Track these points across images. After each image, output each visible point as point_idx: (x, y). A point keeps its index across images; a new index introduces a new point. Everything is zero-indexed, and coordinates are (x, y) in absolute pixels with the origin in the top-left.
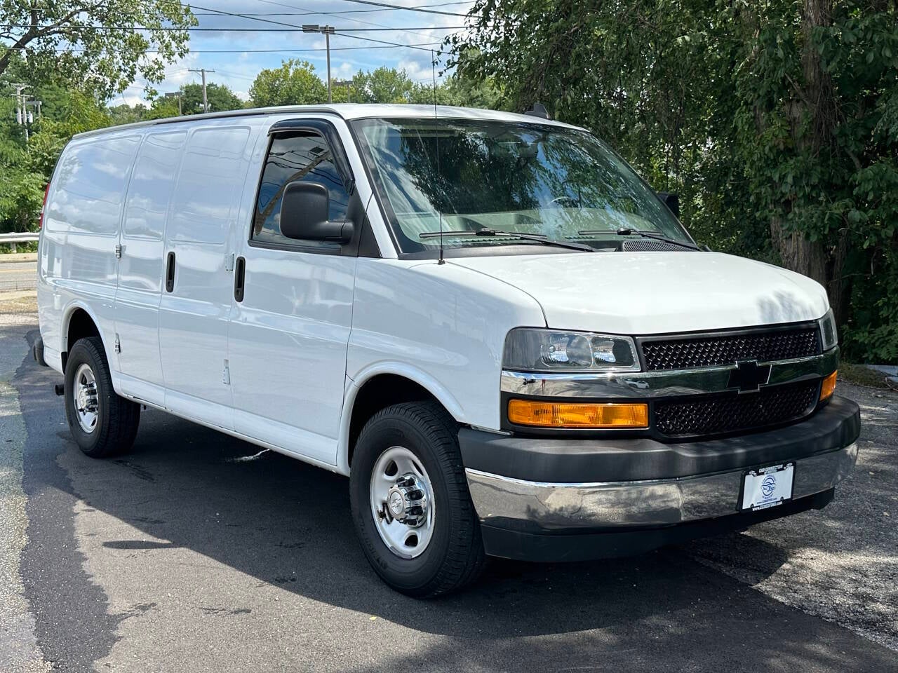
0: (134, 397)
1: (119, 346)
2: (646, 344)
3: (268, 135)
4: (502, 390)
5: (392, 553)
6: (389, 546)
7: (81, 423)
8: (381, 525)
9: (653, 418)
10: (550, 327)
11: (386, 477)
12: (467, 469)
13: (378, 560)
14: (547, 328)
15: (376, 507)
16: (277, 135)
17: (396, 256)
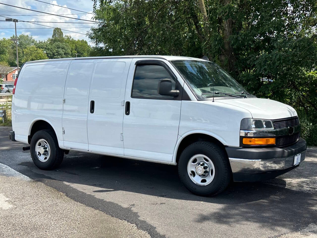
0: (71, 148)
1: (64, 132)
2: (274, 122)
3: (135, 65)
4: (240, 135)
5: (197, 185)
6: (195, 183)
7: (39, 159)
8: (192, 178)
9: (277, 141)
10: (253, 118)
11: (193, 164)
12: (229, 158)
13: (192, 188)
14: (252, 118)
15: (189, 172)
16: (139, 64)
17: (196, 100)
